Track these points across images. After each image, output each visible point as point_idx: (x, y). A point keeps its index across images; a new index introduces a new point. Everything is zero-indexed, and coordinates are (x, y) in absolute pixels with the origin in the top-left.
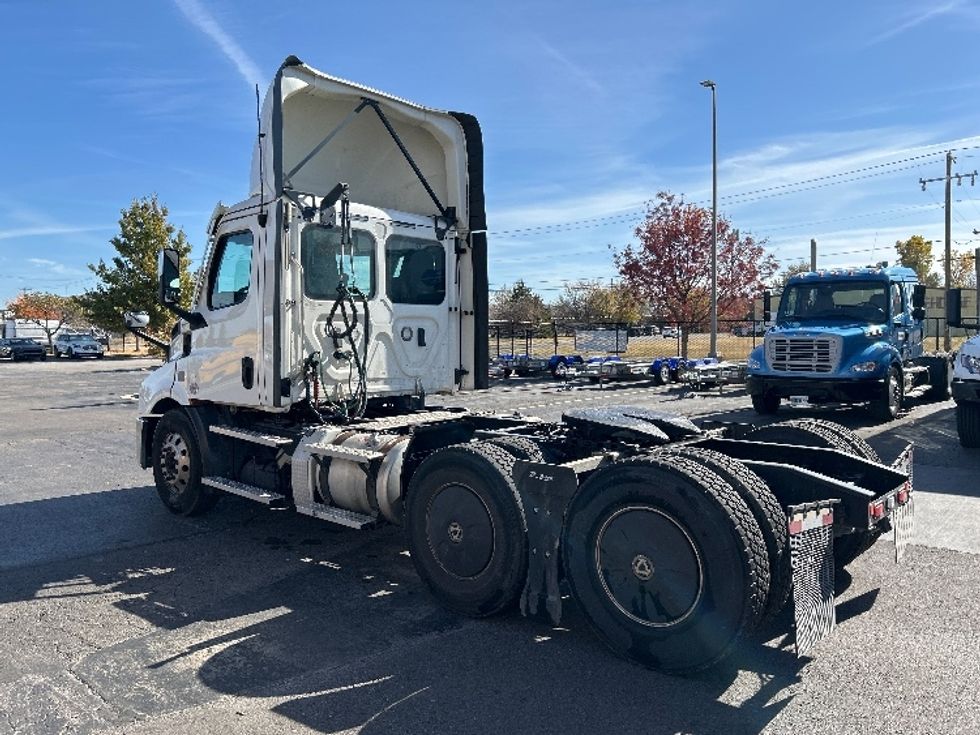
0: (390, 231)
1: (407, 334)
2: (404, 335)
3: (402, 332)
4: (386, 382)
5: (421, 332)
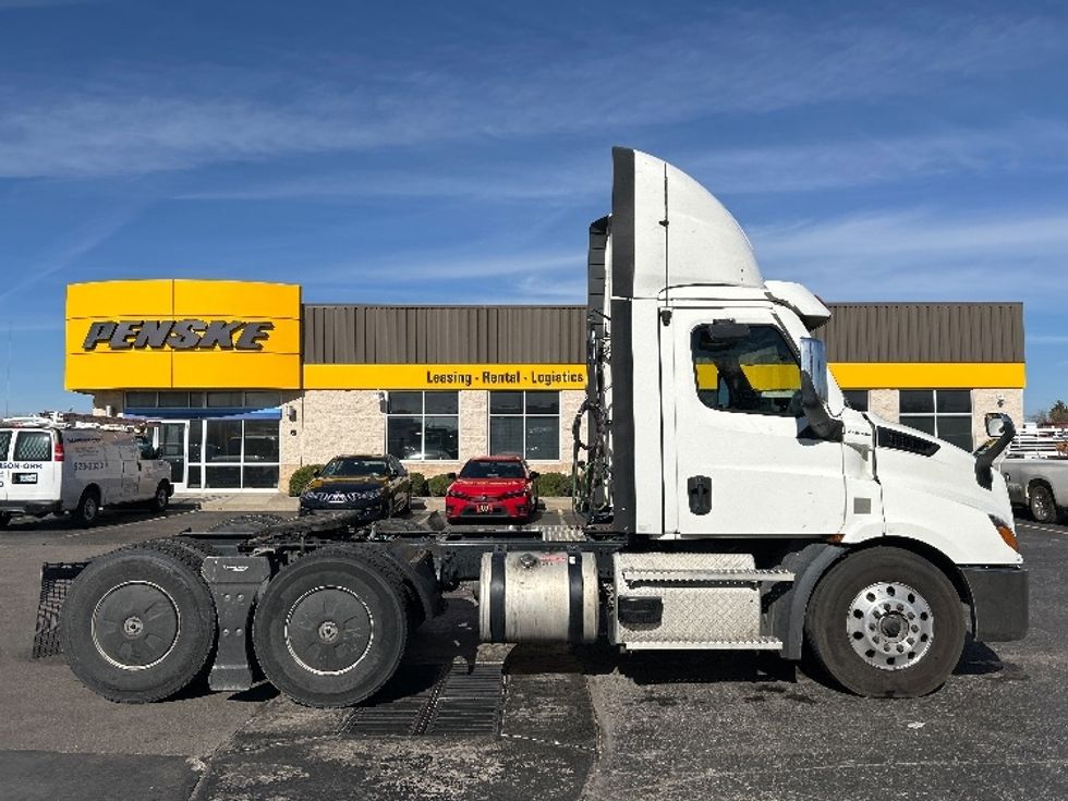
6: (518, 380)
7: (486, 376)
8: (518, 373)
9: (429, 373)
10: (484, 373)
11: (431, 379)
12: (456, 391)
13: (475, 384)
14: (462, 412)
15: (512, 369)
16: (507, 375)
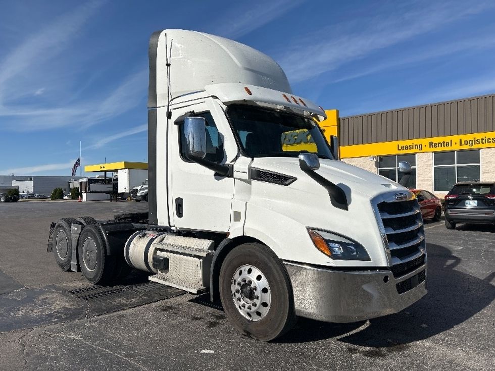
6: (451, 146)
7: (431, 144)
8: (451, 141)
9: (398, 145)
10: (430, 143)
11: (400, 148)
12: (414, 154)
13: (424, 149)
14: (418, 165)
15: (447, 139)
16: (444, 143)
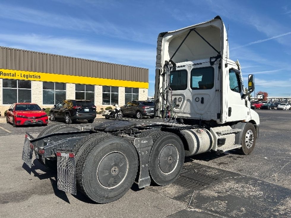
0: (192, 67)
1: (197, 100)
2: (196, 100)
3: (196, 98)
4: (190, 114)
5: (203, 99)
6: (15, 76)
8: (15, 73)
16: (10, 74)
